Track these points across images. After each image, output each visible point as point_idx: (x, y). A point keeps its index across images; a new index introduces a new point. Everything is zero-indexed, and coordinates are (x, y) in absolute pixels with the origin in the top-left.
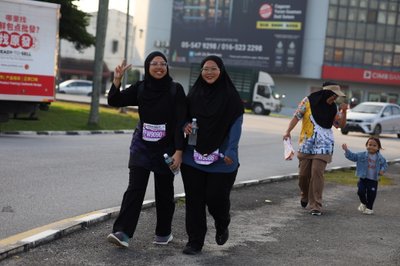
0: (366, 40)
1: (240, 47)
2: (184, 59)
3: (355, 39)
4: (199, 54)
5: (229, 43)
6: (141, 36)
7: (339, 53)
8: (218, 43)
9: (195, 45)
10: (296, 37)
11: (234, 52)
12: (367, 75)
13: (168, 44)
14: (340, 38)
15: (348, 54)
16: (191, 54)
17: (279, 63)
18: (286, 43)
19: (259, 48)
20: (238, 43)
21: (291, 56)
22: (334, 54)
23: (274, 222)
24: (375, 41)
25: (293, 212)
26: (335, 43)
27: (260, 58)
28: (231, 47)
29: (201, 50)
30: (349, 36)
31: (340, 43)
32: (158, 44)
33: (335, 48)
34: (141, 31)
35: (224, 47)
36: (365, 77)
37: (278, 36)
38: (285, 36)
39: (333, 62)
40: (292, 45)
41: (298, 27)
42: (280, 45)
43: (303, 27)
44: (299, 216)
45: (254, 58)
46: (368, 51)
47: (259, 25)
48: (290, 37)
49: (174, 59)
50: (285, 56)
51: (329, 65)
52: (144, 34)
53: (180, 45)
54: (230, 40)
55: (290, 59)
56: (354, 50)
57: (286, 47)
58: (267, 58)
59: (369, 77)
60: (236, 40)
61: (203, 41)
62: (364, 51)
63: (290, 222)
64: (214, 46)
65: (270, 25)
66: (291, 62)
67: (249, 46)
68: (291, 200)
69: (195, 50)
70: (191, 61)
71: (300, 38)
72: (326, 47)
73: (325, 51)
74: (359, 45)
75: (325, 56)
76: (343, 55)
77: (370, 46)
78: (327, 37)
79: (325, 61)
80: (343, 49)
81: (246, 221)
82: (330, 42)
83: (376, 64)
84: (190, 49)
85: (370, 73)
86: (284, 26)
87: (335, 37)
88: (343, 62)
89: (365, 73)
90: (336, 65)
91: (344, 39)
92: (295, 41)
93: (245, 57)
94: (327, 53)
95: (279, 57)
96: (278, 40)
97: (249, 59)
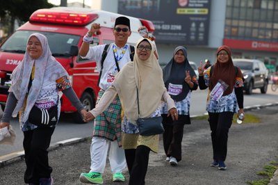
0: (253, 20)
1: (165, 27)
3: (246, 20)
5: (158, 24)
7: (234, 30)
10: (204, 19)
11: (161, 30)
12: (255, 45)
14: (235, 19)
15: (241, 31)
17: (193, 38)
18: (198, 23)
19: (179, 27)
20: (165, 24)
21: (202, 32)
22: (231, 31)
24: (259, 21)
26: (231, 23)
27: (180, 34)
28: (159, 27)
30: (241, 18)
31: (235, 23)
33: (232, 26)
36: (253, 46)
37: (192, 19)
38: (196, 19)
39: (231, 36)
40: (202, 25)
41: (206, 12)
42: (193, 25)
43: (209, 12)
45: (176, 34)
46: (255, 28)
47: (179, 11)
48: (200, 19)
50: (197, 32)
51: (228, 38)
54: (159, 22)
55: (201, 34)
56: (245, 27)
57: (198, 26)
58: (185, 34)
59: (256, 47)
60: (163, 22)
62: (252, 28)
65: (186, 11)
66: (201, 37)
67: (172, 26)
71: (207, 19)
72: (226, 26)
73: (225, 28)
74: (249, 24)
75: (225, 32)
76: (238, 32)
77: (256, 25)
78: (226, 18)
79: (225, 35)
80: (238, 27)
82: (229, 22)
83: (261, 37)
85: (256, 43)
86: (196, 11)
87: (232, 19)
88: (237, 35)
89: (253, 43)
90: (233, 38)
91: (239, 19)
92: (204, 22)
93: (169, 34)
94: (227, 30)
95: (193, 34)
96: (192, 22)
97: (172, 36)
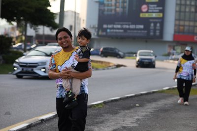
0: (195, 21)
1: (132, 27)
2: (104, 33)
3: (190, 21)
4: (112, 30)
5: (126, 24)
6: (83, 23)
7: (182, 28)
8: (121, 25)
9: (110, 26)
10: (160, 20)
11: (129, 29)
13: (97, 26)
14: (182, 20)
15: (186, 28)
16: (108, 31)
17: (152, 34)
18: (155, 24)
19: (142, 27)
20: (132, 24)
21: (158, 30)
22: (179, 28)
23: (138, 116)
25: (149, 110)
26: (179, 23)
27: (143, 31)
28: (127, 27)
29: (113, 28)
30: (186, 19)
31: (182, 23)
32: (92, 26)
33: (180, 25)
34: (84, 20)
35: (124, 26)
36: (195, 39)
37: (151, 20)
38: (154, 20)
39: (179, 32)
40: (158, 25)
41: (161, 15)
42: (152, 25)
43: (163, 15)
44: (151, 112)
45: (139, 31)
47: (142, 15)
48: (157, 20)
49: (100, 33)
50: (155, 30)
51: (177, 34)
52: (85, 22)
53: (102, 26)
54: (127, 23)
56: (189, 26)
57: (155, 25)
58: (146, 31)
60: (130, 23)
61: (114, 24)
62: (194, 26)
63: (146, 115)
64: (119, 26)
65: (147, 15)
66: (158, 33)
67: (137, 26)
68: (149, 104)
69: (110, 29)
70: (109, 34)
71: (162, 21)
72: (175, 25)
74: (192, 24)
75: (175, 30)
76: (184, 29)
78: (176, 20)
79: (175, 32)
80: (184, 26)
81: (124, 116)
82: (177, 22)
84: (107, 28)
86: (154, 15)
87: (179, 20)
88: (183, 32)
89: (195, 37)
90: (181, 34)
91: (184, 20)
92: (160, 23)
93: (135, 31)
94: (176, 28)
95: (152, 31)
96: (151, 22)
97: (137, 33)
